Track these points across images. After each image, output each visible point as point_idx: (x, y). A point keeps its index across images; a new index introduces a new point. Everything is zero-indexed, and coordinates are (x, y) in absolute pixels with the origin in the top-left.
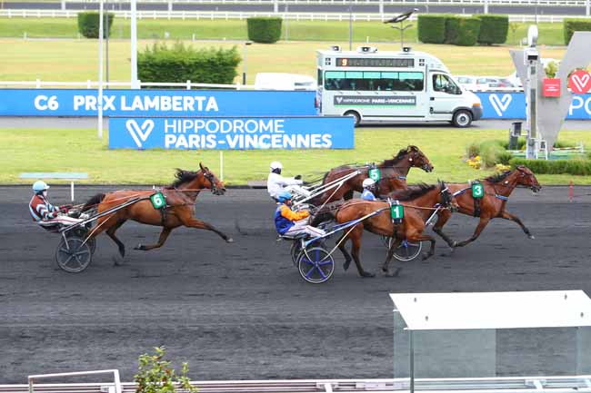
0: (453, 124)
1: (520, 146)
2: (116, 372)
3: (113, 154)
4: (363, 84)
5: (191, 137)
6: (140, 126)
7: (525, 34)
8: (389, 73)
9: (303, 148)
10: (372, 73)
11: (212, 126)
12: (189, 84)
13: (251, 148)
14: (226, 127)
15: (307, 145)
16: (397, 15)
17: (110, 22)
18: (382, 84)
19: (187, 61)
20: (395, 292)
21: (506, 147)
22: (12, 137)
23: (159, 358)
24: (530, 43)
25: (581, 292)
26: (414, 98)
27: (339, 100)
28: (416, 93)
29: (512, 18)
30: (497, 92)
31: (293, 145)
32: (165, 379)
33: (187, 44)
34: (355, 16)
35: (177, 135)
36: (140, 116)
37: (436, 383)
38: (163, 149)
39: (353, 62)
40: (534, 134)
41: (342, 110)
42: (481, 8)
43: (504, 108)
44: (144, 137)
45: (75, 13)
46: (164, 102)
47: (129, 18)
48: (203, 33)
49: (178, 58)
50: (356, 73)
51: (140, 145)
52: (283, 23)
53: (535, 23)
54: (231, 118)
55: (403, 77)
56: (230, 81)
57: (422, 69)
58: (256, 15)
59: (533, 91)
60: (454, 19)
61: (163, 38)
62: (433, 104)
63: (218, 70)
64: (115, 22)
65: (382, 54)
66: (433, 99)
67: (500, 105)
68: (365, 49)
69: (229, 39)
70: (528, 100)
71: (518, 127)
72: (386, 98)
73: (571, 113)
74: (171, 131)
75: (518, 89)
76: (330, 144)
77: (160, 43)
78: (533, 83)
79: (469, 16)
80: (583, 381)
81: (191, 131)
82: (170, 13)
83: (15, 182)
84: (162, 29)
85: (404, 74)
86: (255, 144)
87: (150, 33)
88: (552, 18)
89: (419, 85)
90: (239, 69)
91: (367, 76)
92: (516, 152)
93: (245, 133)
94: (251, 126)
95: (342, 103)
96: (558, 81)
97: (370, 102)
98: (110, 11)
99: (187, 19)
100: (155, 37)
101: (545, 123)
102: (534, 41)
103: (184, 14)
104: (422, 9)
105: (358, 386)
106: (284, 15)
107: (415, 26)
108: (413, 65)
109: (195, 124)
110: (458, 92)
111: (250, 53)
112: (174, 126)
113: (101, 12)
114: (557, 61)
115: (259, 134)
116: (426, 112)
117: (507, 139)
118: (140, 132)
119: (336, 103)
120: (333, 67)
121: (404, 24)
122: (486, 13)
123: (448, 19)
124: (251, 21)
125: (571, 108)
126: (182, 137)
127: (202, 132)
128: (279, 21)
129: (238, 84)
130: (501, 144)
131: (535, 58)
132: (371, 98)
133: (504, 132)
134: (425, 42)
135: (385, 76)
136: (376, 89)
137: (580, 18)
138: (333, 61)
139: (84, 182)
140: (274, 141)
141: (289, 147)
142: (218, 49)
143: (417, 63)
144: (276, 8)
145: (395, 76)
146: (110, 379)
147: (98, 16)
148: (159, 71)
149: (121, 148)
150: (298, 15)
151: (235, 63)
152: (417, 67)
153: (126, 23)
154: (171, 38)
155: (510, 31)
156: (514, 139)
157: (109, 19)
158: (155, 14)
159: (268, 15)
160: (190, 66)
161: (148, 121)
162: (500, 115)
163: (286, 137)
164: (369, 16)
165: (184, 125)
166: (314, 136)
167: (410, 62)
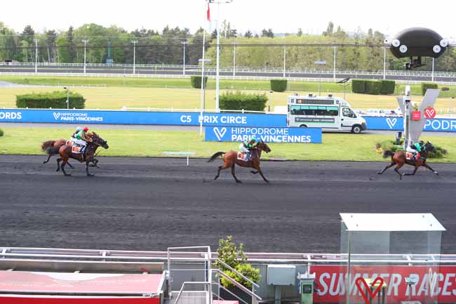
0: (352, 132)
1: (401, 143)
2: (209, 247)
3: (206, 143)
4: (309, 112)
5: (244, 136)
6: (220, 130)
7: (404, 89)
8: (322, 107)
9: (297, 142)
10: (314, 107)
11: (254, 131)
12: (243, 111)
13: (272, 142)
14: (261, 131)
15: (299, 141)
16: (342, 79)
17: (206, 81)
18: (318, 112)
19: (242, 100)
20: (343, 212)
21: (394, 144)
22: (160, 135)
23: (229, 242)
24: (406, 94)
25: (430, 214)
26: (334, 119)
27: (298, 120)
28: (334, 117)
29: (397, 81)
30: (390, 117)
31: (292, 141)
32: (232, 251)
33: (242, 92)
34: (322, 79)
35: (237, 135)
36: (220, 126)
37: (360, 256)
38: (230, 141)
39: (304, 101)
40: (407, 138)
41: (299, 124)
42: (382, 77)
43: (393, 125)
44: (222, 136)
45: (189, 76)
46: (231, 119)
47: (215, 79)
48: (250, 87)
49: (238, 98)
50: (306, 107)
51: (220, 139)
52: (288, 82)
53: (408, 84)
54: (263, 128)
55: (328, 109)
56: (262, 110)
57: (338, 105)
58: (274, 78)
59: (407, 116)
60: (369, 82)
61: (231, 88)
62: (343, 122)
63: (257, 104)
64: (208, 81)
65: (318, 98)
66: (342, 120)
67: (392, 123)
68: (310, 95)
69: (262, 90)
70: (405, 121)
71: (400, 134)
72: (320, 119)
73: (425, 127)
74: (234, 133)
75: (399, 116)
76: (310, 141)
77: (230, 91)
78: (407, 113)
79: (376, 80)
80: (430, 257)
81: (244, 133)
82: (234, 77)
83: (162, 156)
84: (230, 84)
85: (329, 108)
86: (274, 140)
87: (224, 87)
88: (416, 82)
89: (336, 113)
90: (267, 104)
91: (311, 108)
92: (399, 146)
93: (270, 135)
94: (273, 131)
95: (299, 121)
96: (419, 113)
97: (312, 120)
98: (207, 76)
99: (242, 80)
100: (227, 88)
101: (413, 133)
102: (409, 93)
103: (241, 77)
104: (354, 77)
105: (323, 257)
106: (288, 79)
107: (351, 85)
108: (333, 103)
109: (246, 130)
110: (355, 117)
111: (272, 97)
112: (236, 130)
113: (203, 76)
114: (418, 103)
115: (276, 135)
116: (339, 126)
117: (395, 140)
118: (220, 133)
119: (296, 121)
120: (295, 103)
121: (346, 84)
122: (384, 79)
123: (366, 82)
124: (272, 81)
125: (425, 125)
126: (240, 136)
127: (249, 134)
128: (286, 81)
129: (266, 111)
130: (392, 142)
131: (409, 101)
132: (313, 119)
133: (393, 136)
134: (355, 92)
135: (320, 108)
136: (315, 115)
137: (429, 82)
138: (295, 101)
139: (193, 156)
140: (283, 139)
141: (291, 142)
142: (257, 94)
143: (335, 102)
144: (284, 75)
145: (324, 108)
146: (206, 250)
147: (201, 78)
148: (229, 105)
149: (211, 140)
150: (295, 79)
151: (265, 101)
152: (335, 104)
153: (214, 81)
154: (234, 88)
155: (396, 88)
156: (398, 140)
157: (206, 79)
158: (227, 77)
159: (281, 78)
160: (244, 102)
161: (224, 128)
162: (391, 128)
163: (289, 137)
164: (328, 79)
165: (241, 130)
166: (302, 137)
167: (332, 102)
